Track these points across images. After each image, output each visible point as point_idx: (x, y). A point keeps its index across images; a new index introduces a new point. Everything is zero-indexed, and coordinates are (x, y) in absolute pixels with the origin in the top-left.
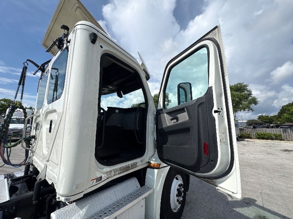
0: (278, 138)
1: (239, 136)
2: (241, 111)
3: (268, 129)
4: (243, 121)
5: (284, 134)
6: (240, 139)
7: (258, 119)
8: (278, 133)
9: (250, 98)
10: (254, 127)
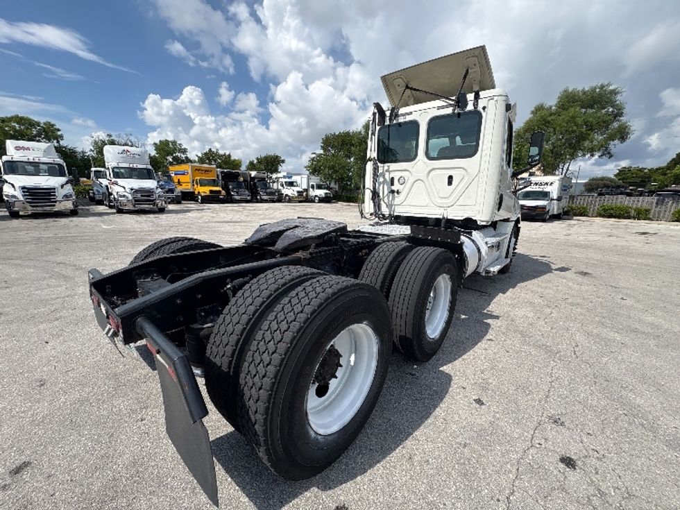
0: (642, 215)
1: (566, 209)
2: (584, 155)
3: (628, 198)
4: (578, 181)
5: (656, 207)
6: (566, 217)
7: (615, 175)
8: (645, 206)
9: (616, 125)
10: (600, 194)
